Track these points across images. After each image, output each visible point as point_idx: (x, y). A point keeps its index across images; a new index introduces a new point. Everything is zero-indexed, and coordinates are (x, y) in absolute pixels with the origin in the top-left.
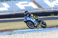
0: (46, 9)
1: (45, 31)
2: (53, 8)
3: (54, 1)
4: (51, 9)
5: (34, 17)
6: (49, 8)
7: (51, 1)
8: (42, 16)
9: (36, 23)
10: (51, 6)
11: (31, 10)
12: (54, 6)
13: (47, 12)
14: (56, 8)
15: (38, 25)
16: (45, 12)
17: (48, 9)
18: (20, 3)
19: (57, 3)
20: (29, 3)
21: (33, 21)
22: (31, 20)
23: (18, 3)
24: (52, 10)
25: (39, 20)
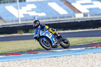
0: (9, 22)
1: (8, 60)
2: (22, 19)
3: (23, 8)
4: (18, 21)
5: (51, 30)
6: (14, 20)
7: (19, 8)
8: (3, 34)
9: (54, 41)
10: (17, 17)
12: (23, 16)
13: (10, 27)
14: (27, 20)
15: (57, 43)
16: (8, 27)
17: (12, 21)
19: (28, 11)
21: (50, 38)
22: (47, 35)
24: (20, 22)
25: (58, 35)
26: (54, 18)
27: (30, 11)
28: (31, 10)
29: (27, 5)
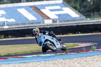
26: (23, 24)
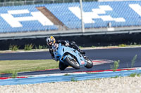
11: (36, 31)
18: (11, 12)
20: (32, 13)
23: (6, 12)
24: (84, 31)
27: (103, 15)
28: (104, 13)
29: (100, 7)
